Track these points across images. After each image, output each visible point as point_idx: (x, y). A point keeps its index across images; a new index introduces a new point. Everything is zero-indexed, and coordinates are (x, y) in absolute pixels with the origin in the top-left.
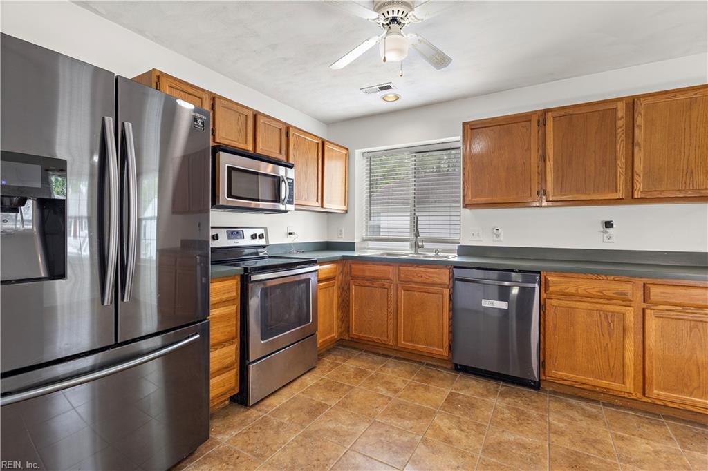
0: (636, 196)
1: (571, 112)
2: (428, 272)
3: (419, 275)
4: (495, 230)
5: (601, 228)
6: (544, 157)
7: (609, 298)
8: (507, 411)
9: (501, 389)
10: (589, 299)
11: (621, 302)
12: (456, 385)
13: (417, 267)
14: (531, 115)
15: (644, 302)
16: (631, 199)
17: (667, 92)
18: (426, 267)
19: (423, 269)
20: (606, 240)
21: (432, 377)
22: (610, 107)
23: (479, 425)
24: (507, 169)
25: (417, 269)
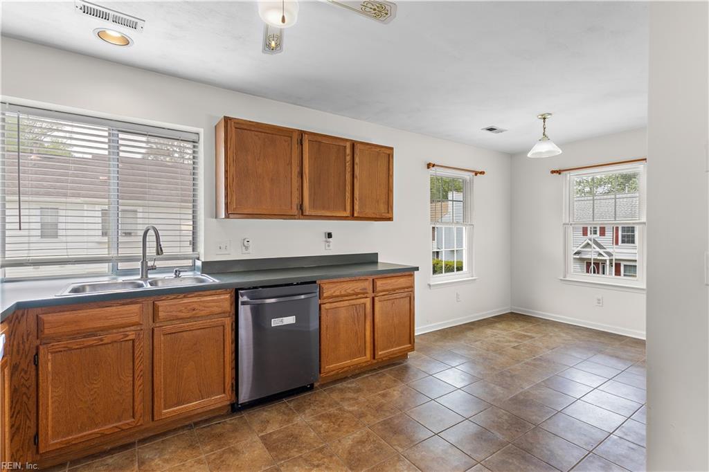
0: (355, 215)
1: (319, 139)
2: (204, 302)
3: (189, 308)
4: (245, 241)
5: (323, 238)
6: (301, 174)
7: (357, 294)
8: (320, 422)
9: (291, 405)
10: (346, 298)
11: (362, 296)
12: (256, 427)
13: (185, 297)
14: (292, 132)
15: (373, 292)
16: (352, 217)
17: (368, 144)
18: (200, 296)
19: (195, 299)
20: (327, 248)
21: (221, 435)
22: (342, 144)
23: (321, 450)
24: (272, 179)
25: (186, 301)
